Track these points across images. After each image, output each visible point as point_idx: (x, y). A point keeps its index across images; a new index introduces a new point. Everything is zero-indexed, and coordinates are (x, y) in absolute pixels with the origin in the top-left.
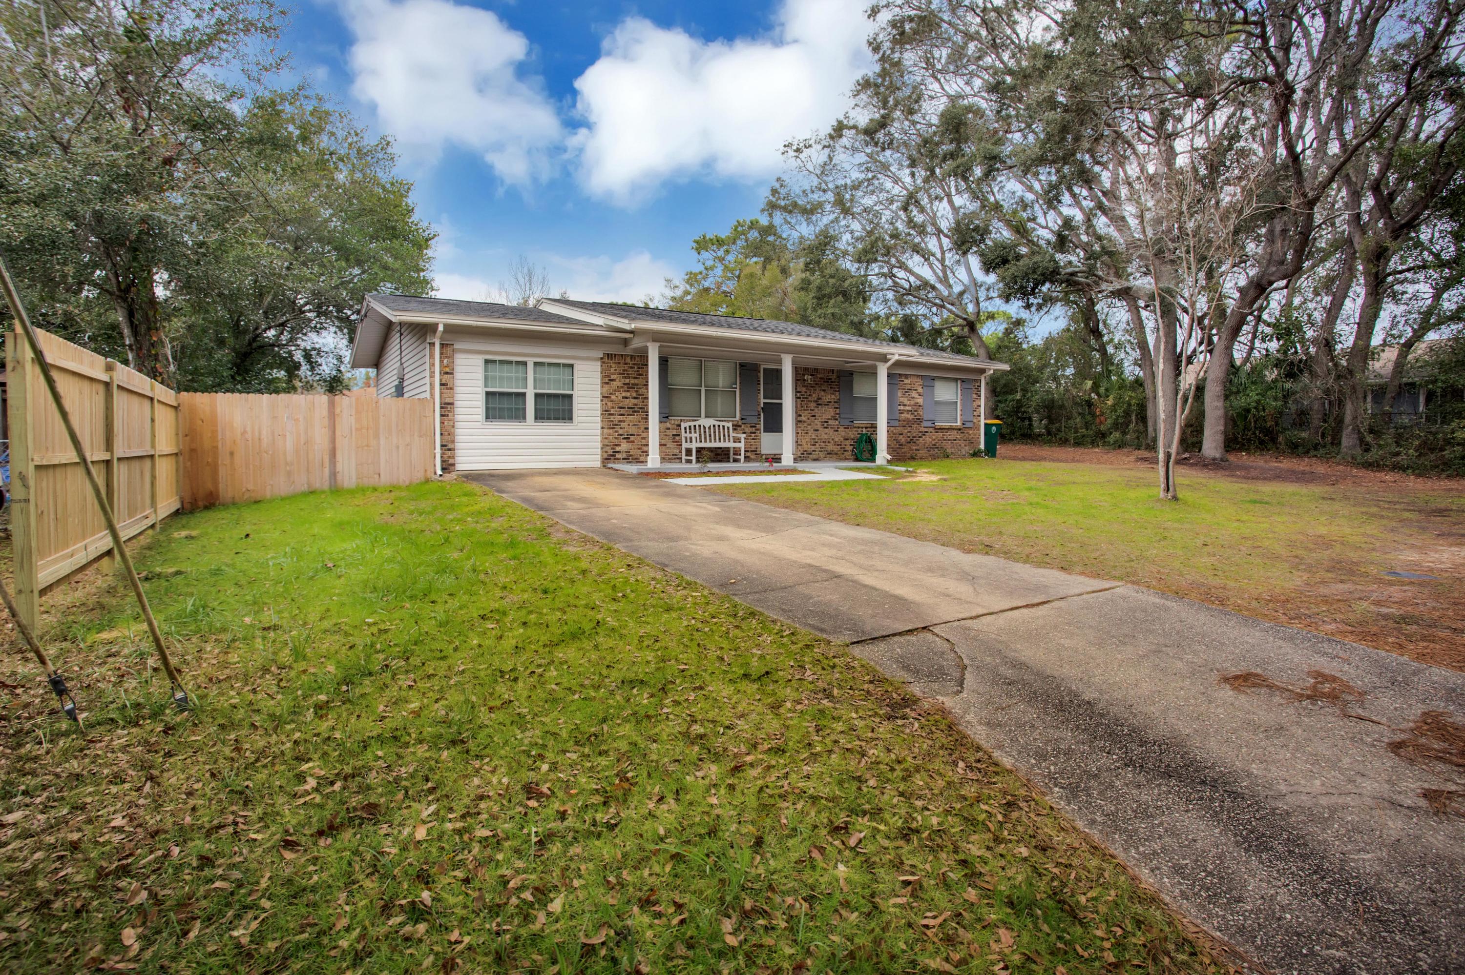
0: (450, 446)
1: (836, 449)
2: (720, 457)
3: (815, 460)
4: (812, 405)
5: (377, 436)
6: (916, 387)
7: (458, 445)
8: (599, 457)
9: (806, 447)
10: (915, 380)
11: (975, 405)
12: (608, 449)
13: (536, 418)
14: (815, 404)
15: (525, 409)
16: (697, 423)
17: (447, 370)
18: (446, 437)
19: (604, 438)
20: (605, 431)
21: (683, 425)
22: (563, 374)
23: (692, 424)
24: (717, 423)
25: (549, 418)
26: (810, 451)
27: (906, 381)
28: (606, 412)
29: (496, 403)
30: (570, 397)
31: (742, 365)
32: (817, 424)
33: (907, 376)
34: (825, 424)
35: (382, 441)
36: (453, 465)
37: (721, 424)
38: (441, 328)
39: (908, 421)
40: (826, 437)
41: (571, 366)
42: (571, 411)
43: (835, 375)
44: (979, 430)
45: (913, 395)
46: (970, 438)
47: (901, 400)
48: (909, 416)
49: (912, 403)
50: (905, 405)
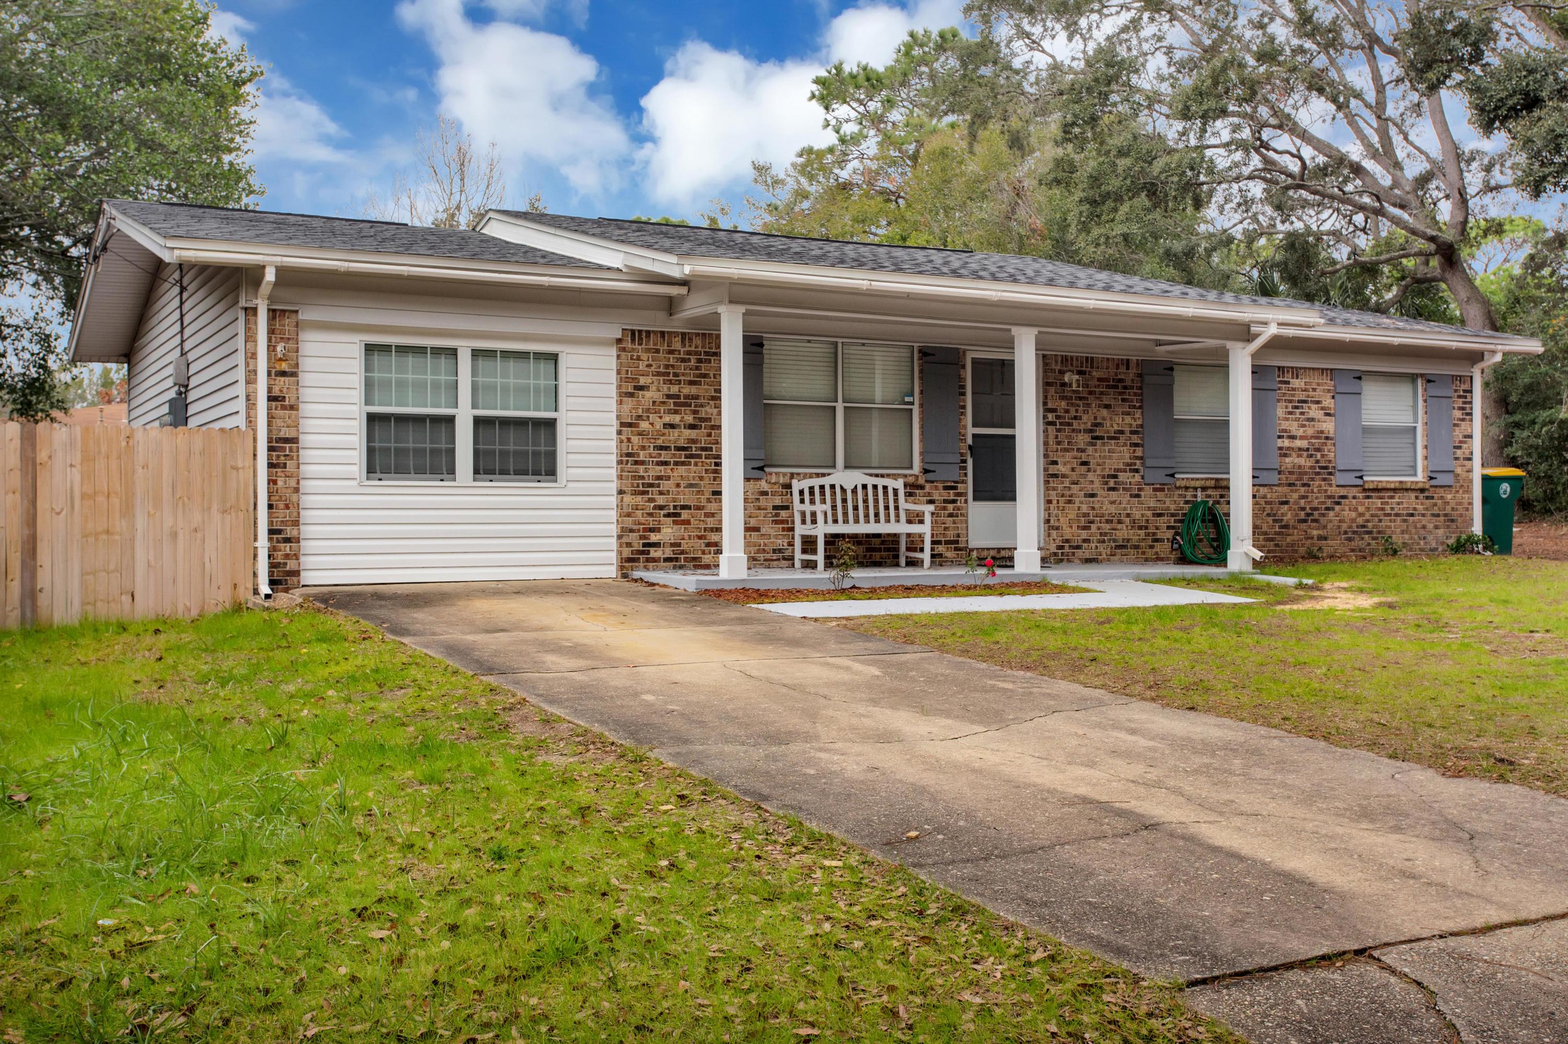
0: (290, 532)
1: (1136, 535)
2: (877, 556)
3: (1088, 561)
4: (1082, 439)
5: (128, 510)
6: (1317, 395)
7: (306, 531)
8: (613, 557)
9: (1068, 533)
10: (1315, 379)
11: (1458, 434)
12: (633, 538)
13: (476, 471)
14: (1087, 438)
15: (452, 452)
16: (827, 481)
17: (284, 366)
18: (281, 513)
19: (624, 514)
20: (628, 499)
21: (796, 485)
22: (536, 377)
23: (816, 482)
24: (870, 481)
25: (504, 472)
26: (1077, 541)
27: (1296, 383)
28: (628, 458)
29: (390, 439)
30: (550, 425)
31: (925, 353)
32: (1094, 481)
34: (1111, 480)
35: (141, 522)
36: (297, 573)
37: (880, 482)
38: (270, 276)
39: (1300, 472)
40: (1113, 509)
41: (554, 358)
42: (552, 456)
43: (1133, 371)
44: (1469, 491)
45: (1312, 414)
46: (1448, 510)
47: (1285, 425)
48: (1302, 461)
49: (1310, 431)
50: (1293, 437)
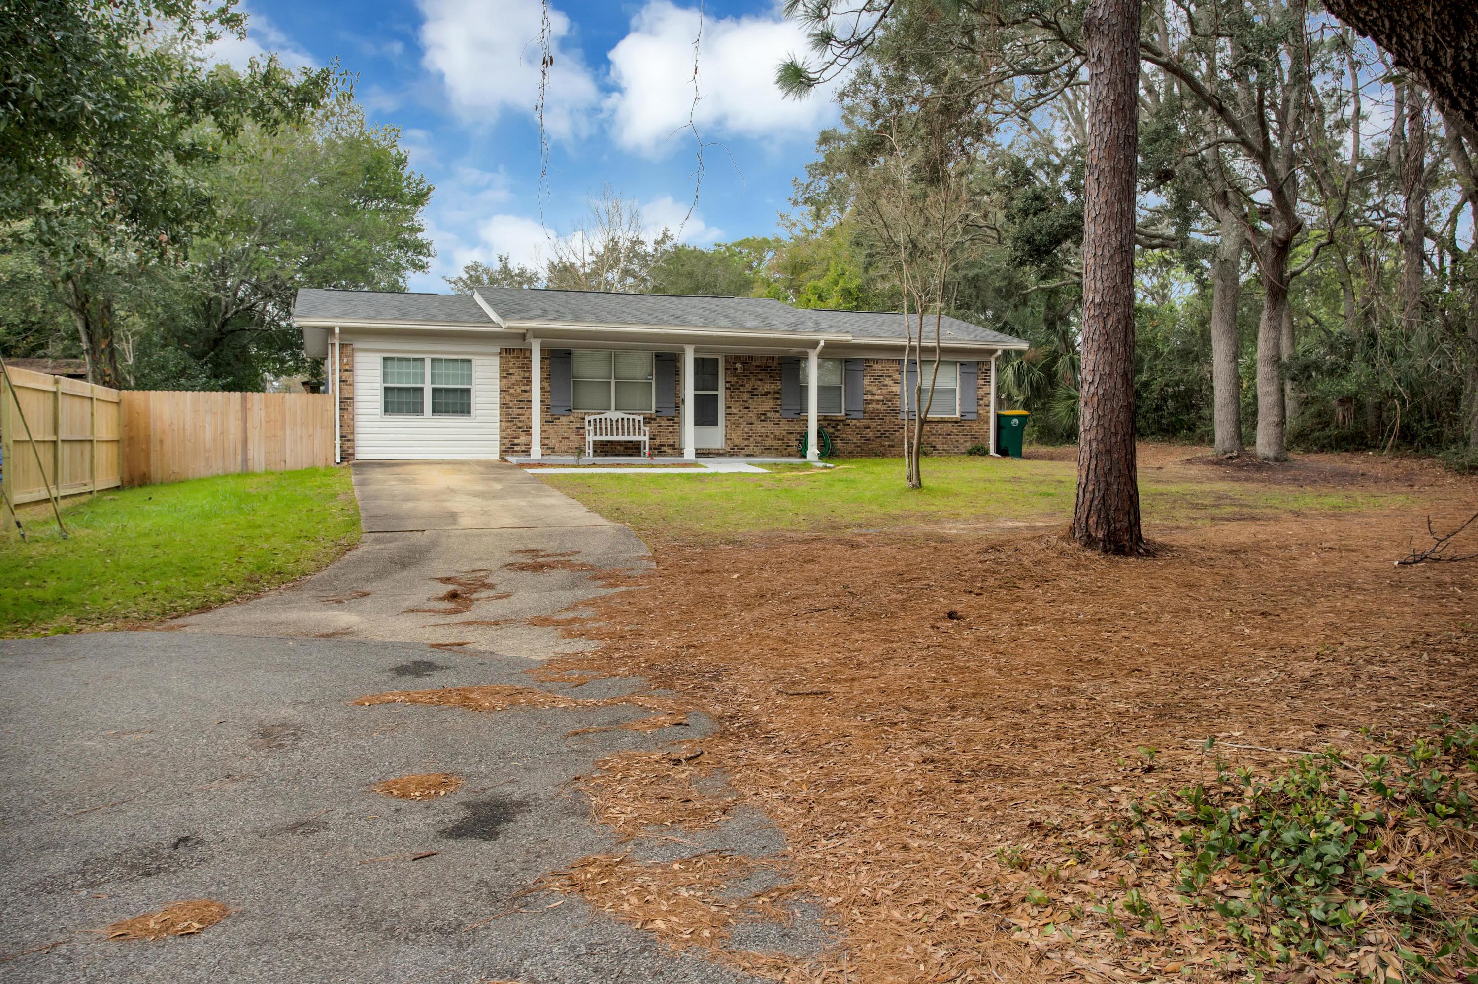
0: (350, 437)
1: (776, 443)
2: (630, 451)
3: (748, 455)
4: (745, 396)
5: (283, 428)
6: (889, 373)
7: (357, 437)
8: (498, 450)
9: (736, 442)
10: (888, 365)
11: (981, 393)
12: (506, 441)
13: (434, 411)
14: (749, 395)
15: (422, 403)
16: (603, 416)
17: (347, 368)
18: (346, 429)
19: (502, 431)
20: (504, 424)
21: (587, 418)
22: (457, 369)
23: (597, 417)
24: (626, 416)
25: (447, 412)
26: (742, 445)
27: (876, 367)
28: (504, 405)
29: (394, 398)
30: (468, 391)
31: (657, 356)
32: (752, 416)
33: (876, 361)
34: (763, 416)
35: (288, 432)
36: (353, 454)
37: (631, 417)
38: (337, 331)
39: (878, 412)
40: (763, 430)
41: (470, 361)
42: (469, 405)
43: (776, 363)
44: (988, 422)
45: (886, 382)
46: (973, 432)
47: (869, 388)
48: (879, 407)
49: (885, 391)
50: (874, 395)
